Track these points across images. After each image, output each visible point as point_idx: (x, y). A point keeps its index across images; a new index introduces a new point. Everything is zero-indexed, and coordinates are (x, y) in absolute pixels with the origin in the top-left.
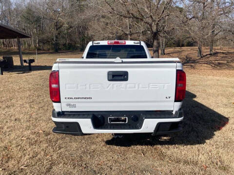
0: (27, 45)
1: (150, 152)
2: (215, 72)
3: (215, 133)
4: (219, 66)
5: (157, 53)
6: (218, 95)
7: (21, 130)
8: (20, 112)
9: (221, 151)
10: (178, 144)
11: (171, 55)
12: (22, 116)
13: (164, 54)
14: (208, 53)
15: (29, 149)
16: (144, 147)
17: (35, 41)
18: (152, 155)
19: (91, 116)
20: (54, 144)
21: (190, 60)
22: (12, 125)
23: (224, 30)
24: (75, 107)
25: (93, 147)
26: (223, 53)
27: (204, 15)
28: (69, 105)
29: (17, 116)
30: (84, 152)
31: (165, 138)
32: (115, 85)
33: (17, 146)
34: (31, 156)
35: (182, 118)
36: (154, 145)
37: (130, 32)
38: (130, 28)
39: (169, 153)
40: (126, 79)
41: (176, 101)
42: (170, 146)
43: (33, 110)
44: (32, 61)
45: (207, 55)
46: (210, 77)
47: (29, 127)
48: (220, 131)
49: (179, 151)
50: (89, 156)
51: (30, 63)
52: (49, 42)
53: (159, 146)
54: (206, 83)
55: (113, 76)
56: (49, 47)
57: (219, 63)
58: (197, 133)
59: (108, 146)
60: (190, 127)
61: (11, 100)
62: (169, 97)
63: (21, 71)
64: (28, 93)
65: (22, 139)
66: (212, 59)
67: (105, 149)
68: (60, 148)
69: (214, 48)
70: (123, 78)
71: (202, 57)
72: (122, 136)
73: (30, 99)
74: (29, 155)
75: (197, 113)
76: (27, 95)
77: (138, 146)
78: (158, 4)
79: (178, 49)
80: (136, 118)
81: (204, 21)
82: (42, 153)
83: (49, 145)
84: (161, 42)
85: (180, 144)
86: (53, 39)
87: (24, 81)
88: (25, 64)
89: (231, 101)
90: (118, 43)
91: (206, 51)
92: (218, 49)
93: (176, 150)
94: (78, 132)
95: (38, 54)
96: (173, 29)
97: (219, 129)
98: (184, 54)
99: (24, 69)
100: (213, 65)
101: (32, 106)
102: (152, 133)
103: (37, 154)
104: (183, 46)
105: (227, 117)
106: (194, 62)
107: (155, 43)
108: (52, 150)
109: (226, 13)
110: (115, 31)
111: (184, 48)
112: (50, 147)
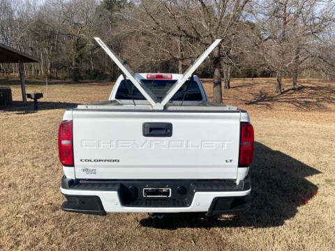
0: (33, 71)
1: (204, 238)
2: (300, 114)
3: (298, 208)
4: (306, 106)
5: (218, 86)
6: (303, 150)
7: (16, 202)
8: (17, 174)
9: (305, 236)
10: (244, 226)
11: (239, 88)
12: (19, 179)
13: (229, 88)
14: (291, 88)
15: (27, 233)
16: (195, 230)
17: (45, 65)
18: (207, 243)
19: (118, 187)
20: (63, 225)
21: (265, 98)
22: (4, 193)
23: (312, 56)
24: (95, 173)
25: (122, 229)
26: (312, 88)
27: (284, 36)
28: (86, 170)
29: (12, 180)
30: (107, 239)
31: (226, 216)
32: (154, 143)
33: (9, 228)
34: (28, 244)
35: (249, 190)
36: (210, 227)
37: (182, 56)
38: (182, 51)
39: (231, 239)
40: (170, 134)
41: (240, 165)
42: (233, 229)
43: (36, 170)
44: (39, 95)
45: (289, 90)
46: (293, 122)
47: (29, 197)
48: (304, 206)
49: (246, 237)
50: (115, 245)
51: (35, 99)
52: (65, 67)
53: (218, 229)
54: (287, 131)
55: (151, 130)
56: (65, 74)
57: (306, 102)
58: (272, 208)
59: (143, 228)
60: (262, 199)
61: (5, 154)
62: (231, 161)
63: (22, 110)
64: (31, 144)
65: (18, 216)
66: (296, 95)
67: (138, 232)
68: (73, 231)
69: (298, 80)
70: (164, 132)
71: (282, 93)
72: (162, 217)
73: (33, 152)
74: (25, 242)
75: (273, 177)
76: (29, 147)
77: (187, 229)
78: (221, 18)
79: (249, 80)
80: (184, 189)
81: (284, 44)
82: (46, 239)
83: (57, 227)
84: (225, 70)
85: (248, 225)
86: (71, 63)
87: (26, 126)
88: (29, 100)
89: (320, 160)
90: (161, 77)
91: (287, 84)
92: (304, 83)
93: (241, 235)
94: (98, 210)
95: (49, 84)
96: (242, 53)
97: (304, 202)
98: (257, 89)
99: (27, 107)
100: (298, 105)
101: (36, 164)
102: (206, 212)
103: (38, 240)
104: (255, 76)
105: (315, 183)
106: (271, 99)
107: (217, 73)
108: (60, 234)
109: (315, 32)
110: (160, 54)
111: (257, 80)
112: (58, 230)
